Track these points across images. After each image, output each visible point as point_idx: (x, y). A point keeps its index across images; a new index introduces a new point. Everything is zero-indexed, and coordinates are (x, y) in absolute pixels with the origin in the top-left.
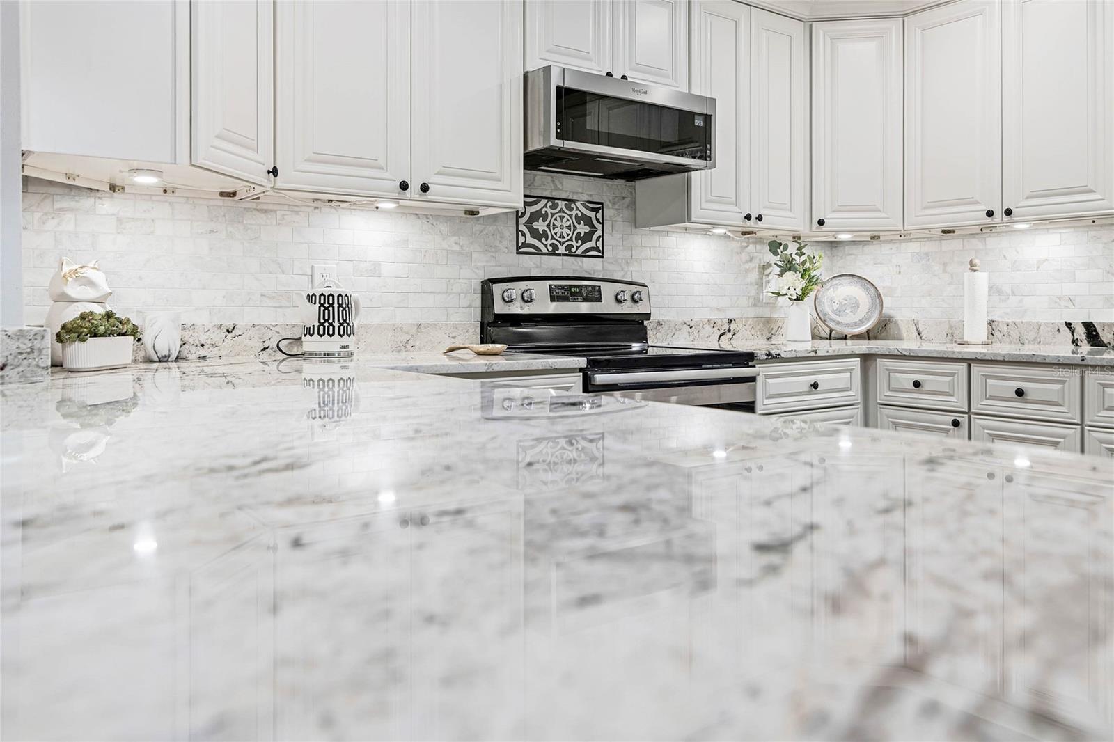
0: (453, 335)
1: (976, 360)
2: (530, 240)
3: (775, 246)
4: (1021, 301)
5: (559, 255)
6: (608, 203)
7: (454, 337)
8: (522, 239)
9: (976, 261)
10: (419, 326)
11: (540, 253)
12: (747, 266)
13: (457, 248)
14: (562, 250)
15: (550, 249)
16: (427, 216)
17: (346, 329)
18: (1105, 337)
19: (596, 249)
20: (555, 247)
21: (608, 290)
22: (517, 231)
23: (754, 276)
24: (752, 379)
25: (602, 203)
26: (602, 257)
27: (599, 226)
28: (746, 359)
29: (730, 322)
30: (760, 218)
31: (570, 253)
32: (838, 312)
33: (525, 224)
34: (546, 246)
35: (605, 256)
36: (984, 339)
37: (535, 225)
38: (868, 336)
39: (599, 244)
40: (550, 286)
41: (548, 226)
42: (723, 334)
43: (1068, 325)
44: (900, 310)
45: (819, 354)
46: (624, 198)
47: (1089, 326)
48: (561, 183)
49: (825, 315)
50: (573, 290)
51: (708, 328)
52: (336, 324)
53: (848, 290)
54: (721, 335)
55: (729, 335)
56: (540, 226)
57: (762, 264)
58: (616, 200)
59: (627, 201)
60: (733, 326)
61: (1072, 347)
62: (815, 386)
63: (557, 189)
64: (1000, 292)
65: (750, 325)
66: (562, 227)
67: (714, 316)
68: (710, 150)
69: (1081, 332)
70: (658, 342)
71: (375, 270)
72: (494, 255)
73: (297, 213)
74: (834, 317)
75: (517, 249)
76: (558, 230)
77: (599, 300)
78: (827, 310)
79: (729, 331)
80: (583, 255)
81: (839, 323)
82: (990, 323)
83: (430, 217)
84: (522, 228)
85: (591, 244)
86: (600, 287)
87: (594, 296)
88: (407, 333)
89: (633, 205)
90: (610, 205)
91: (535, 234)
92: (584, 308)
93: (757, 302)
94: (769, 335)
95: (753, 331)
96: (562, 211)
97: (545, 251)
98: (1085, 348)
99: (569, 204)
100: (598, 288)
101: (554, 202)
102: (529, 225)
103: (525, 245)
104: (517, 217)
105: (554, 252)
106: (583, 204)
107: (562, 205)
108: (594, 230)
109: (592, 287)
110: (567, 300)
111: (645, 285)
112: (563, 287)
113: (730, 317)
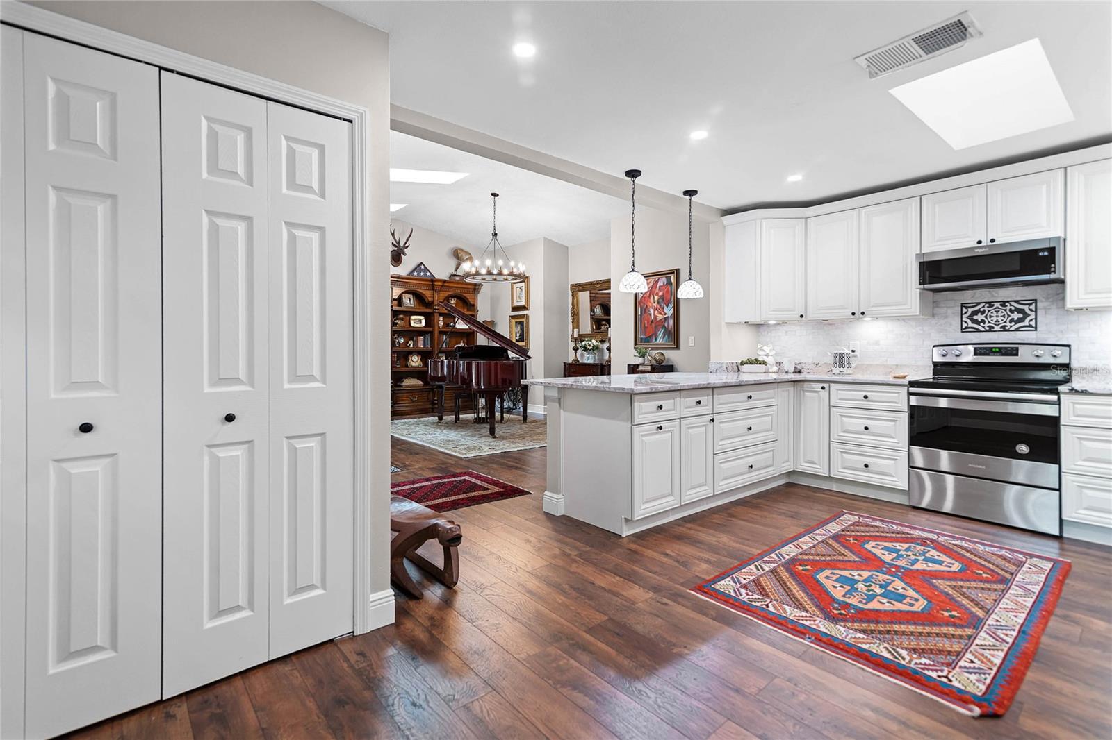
2: (971, 325)
5: (995, 331)
6: (1041, 298)
8: (964, 325)
10: (897, 365)
11: (978, 331)
13: (921, 332)
14: (997, 328)
15: (988, 328)
19: (1030, 326)
20: (991, 328)
21: (1022, 349)
22: (962, 321)
24: (1056, 403)
25: (1036, 300)
26: (1036, 330)
27: (1032, 313)
31: (1004, 329)
33: (968, 317)
34: (984, 327)
35: (1038, 329)
37: (975, 317)
39: (1033, 323)
40: (975, 349)
41: (986, 317)
46: (1059, 294)
48: (997, 293)
50: (994, 350)
56: (979, 317)
58: (1049, 296)
63: (993, 297)
66: (997, 316)
68: (1055, 267)
71: (877, 343)
72: (946, 333)
75: (962, 330)
76: (994, 319)
77: (1017, 355)
80: (1017, 330)
84: (965, 319)
85: (1026, 323)
87: (1014, 352)
90: (1044, 300)
91: (975, 321)
96: (997, 308)
97: (983, 329)
99: (1004, 304)
100: (1017, 349)
101: (991, 304)
102: (970, 317)
103: (966, 328)
104: (962, 314)
105: (991, 329)
106: (1017, 302)
107: (997, 305)
108: (1026, 315)
109: (1012, 348)
110: (988, 355)
111: (1068, 346)
112: (985, 348)
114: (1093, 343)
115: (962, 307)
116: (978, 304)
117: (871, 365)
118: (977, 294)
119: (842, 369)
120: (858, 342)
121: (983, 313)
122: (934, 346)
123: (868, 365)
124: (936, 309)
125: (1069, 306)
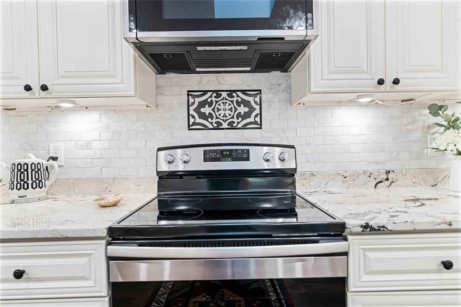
0: (139, 184)
2: (198, 120)
3: (435, 109)
5: (223, 129)
6: (265, 89)
7: (139, 186)
8: (192, 120)
10: (114, 178)
11: (206, 128)
12: (409, 128)
13: (143, 129)
14: (225, 125)
15: (215, 125)
16: (121, 111)
19: (255, 123)
20: (219, 124)
21: (257, 152)
22: (189, 115)
23: (418, 135)
24: (344, 254)
25: (260, 91)
26: (261, 128)
27: (257, 107)
29: (388, 172)
30: (396, 82)
31: (232, 127)
33: (194, 110)
34: (212, 123)
35: (262, 127)
37: (203, 110)
39: (258, 119)
40: (204, 151)
41: (213, 110)
42: (381, 182)
46: (279, 85)
48: (224, 80)
50: (225, 153)
51: (364, 178)
54: (377, 183)
55: (388, 183)
56: (207, 110)
57: (427, 125)
58: (273, 87)
59: (283, 87)
60: (391, 176)
63: (220, 84)
65: (411, 175)
66: (225, 110)
67: (372, 168)
71: (88, 145)
72: (171, 132)
73: (39, 115)
75: (189, 127)
76: (222, 112)
77: (248, 159)
79: (387, 179)
80: (244, 127)
83: (124, 111)
84: (192, 112)
85: (251, 119)
86: (249, 150)
87: (245, 157)
88: (107, 183)
89: (289, 89)
90: (268, 91)
91: (202, 116)
94: (432, 184)
95: (414, 180)
96: (224, 99)
97: (211, 127)
99: (231, 93)
100: (248, 151)
101: (218, 93)
102: (197, 110)
103: (194, 124)
104: (189, 106)
105: (218, 127)
106: (244, 92)
107: (224, 95)
108: (252, 109)
109: (243, 150)
110: (219, 160)
111: (293, 147)
112: (215, 151)
113: (388, 169)
114: (309, 144)
115: (188, 95)
116: (205, 92)
117: (80, 180)
118: (203, 79)
119: (22, 192)
120: (61, 144)
121: (210, 104)
122: (159, 149)
123: (75, 179)
124: (159, 97)
125: (313, 89)
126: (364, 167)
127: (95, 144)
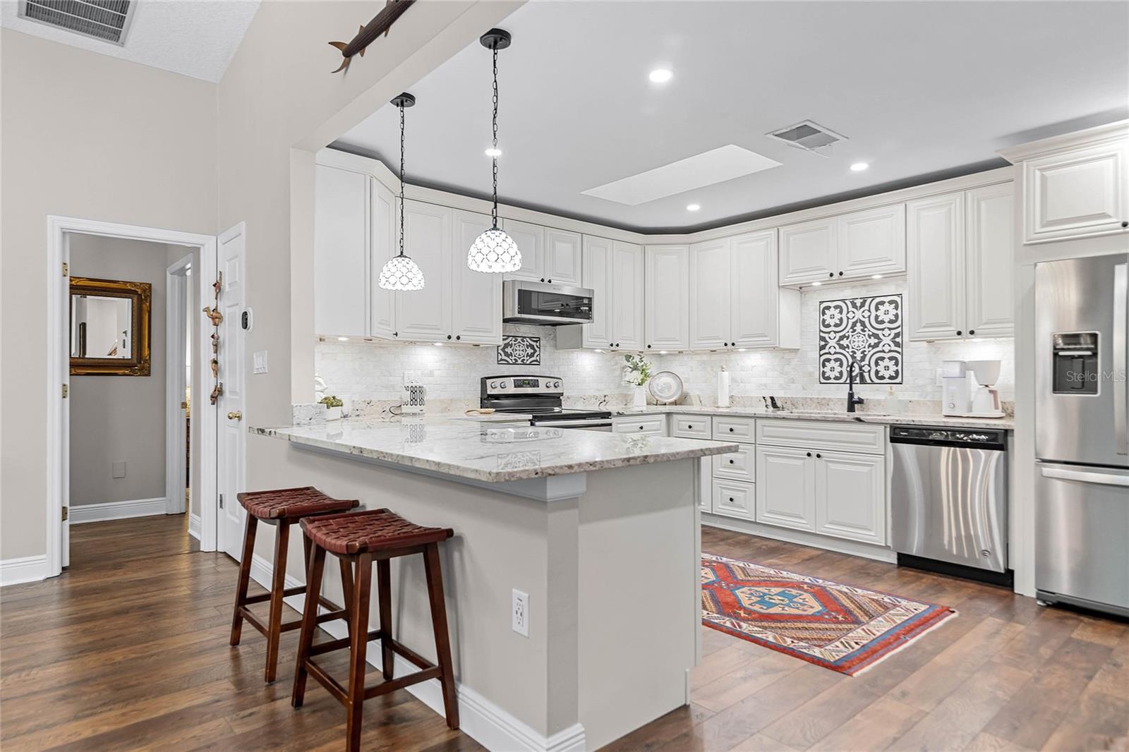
0: (467, 404)
1: (714, 415)
2: (504, 357)
3: (628, 357)
4: (745, 386)
5: (518, 364)
6: (542, 337)
7: (469, 405)
8: (500, 357)
9: (724, 366)
10: (452, 400)
11: (508, 363)
12: (614, 367)
14: (519, 362)
15: (514, 361)
16: (455, 347)
17: (422, 402)
18: (779, 404)
19: (537, 361)
20: (516, 361)
21: (542, 382)
22: (498, 353)
23: (618, 372)
24: (610, 425)
25: (540, 338)
27: (538, 349)
28: (607, 415)
29: (605, 396)
30: (617, 345)
31: (523, 363)
32: (661, 391)
33: (502, 350)
34: (511, 360)
35: (541, 364)
36: (728, 405)
37: (507, 350)
38: (675, 403)
39: (538, 358)
40: (514, 380)
41: (513, 350)
42: (601, 403)
43: (764, 398)
44: (693, 390)
45: (644, 412)
46: (550, 335)
47: (772, 398)
48: (520, 330)
49: (655, 392)
50: (525, 382)
51: (594, 401)
52: (418, 400)
53: (666, 380)
54: (599, 404)
55: (605, 403)
56: (509, 350)
57: (622, 367)
58: (546, 336)
59: (552, 336)
60: (606, 399)
61: (766, 408)
62: (641, 428)
63: (517, 332)
64: (736, 381)
65: (615, 398)
66: (519, 350)
67: (597, 393)
68: (591, 314)
69: (769, 401)
70: (567, 407)
71: (431, 374)
72: (487, 366)
73: (397, 348)
74: (659, 394)
75: (498, 361)
76: (518, 352)
77: (538, 386)
78: (656, 390)
79: (604, 401)
80: (530, 364)
81: (661, 397)
82: (731, 397)
83: (459, 349)
84: (500, 351)
85: (534, 358)
86: (538, 380)
87: (536, 384)
88: (446, 403)
89: (554, 338)
90: (544, 339)
91: (507, 354)
92: (530, 390)
93: (619, 386)
94: (626, 403)
95: (617, 401)
96: (519, 342)
97: (511, 362)
98: (771, 409)
99: (523, 339)
101: (516, 339)
103: (501, 360)
104: (498, 346)
106: (530, 338)
107: (520, 339)
108: (535, 351)
109: (534, 380)
110: (522, 386)
111: (559, 378)
112: (520, 380)
113: (605, 394)
116: (509, 337)
118: (507, 327)
121: (511, 346)
122: (486, 378)
125: (584, 347)
126: (592, 393)
127: (436, 373)
